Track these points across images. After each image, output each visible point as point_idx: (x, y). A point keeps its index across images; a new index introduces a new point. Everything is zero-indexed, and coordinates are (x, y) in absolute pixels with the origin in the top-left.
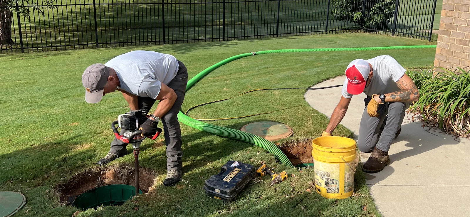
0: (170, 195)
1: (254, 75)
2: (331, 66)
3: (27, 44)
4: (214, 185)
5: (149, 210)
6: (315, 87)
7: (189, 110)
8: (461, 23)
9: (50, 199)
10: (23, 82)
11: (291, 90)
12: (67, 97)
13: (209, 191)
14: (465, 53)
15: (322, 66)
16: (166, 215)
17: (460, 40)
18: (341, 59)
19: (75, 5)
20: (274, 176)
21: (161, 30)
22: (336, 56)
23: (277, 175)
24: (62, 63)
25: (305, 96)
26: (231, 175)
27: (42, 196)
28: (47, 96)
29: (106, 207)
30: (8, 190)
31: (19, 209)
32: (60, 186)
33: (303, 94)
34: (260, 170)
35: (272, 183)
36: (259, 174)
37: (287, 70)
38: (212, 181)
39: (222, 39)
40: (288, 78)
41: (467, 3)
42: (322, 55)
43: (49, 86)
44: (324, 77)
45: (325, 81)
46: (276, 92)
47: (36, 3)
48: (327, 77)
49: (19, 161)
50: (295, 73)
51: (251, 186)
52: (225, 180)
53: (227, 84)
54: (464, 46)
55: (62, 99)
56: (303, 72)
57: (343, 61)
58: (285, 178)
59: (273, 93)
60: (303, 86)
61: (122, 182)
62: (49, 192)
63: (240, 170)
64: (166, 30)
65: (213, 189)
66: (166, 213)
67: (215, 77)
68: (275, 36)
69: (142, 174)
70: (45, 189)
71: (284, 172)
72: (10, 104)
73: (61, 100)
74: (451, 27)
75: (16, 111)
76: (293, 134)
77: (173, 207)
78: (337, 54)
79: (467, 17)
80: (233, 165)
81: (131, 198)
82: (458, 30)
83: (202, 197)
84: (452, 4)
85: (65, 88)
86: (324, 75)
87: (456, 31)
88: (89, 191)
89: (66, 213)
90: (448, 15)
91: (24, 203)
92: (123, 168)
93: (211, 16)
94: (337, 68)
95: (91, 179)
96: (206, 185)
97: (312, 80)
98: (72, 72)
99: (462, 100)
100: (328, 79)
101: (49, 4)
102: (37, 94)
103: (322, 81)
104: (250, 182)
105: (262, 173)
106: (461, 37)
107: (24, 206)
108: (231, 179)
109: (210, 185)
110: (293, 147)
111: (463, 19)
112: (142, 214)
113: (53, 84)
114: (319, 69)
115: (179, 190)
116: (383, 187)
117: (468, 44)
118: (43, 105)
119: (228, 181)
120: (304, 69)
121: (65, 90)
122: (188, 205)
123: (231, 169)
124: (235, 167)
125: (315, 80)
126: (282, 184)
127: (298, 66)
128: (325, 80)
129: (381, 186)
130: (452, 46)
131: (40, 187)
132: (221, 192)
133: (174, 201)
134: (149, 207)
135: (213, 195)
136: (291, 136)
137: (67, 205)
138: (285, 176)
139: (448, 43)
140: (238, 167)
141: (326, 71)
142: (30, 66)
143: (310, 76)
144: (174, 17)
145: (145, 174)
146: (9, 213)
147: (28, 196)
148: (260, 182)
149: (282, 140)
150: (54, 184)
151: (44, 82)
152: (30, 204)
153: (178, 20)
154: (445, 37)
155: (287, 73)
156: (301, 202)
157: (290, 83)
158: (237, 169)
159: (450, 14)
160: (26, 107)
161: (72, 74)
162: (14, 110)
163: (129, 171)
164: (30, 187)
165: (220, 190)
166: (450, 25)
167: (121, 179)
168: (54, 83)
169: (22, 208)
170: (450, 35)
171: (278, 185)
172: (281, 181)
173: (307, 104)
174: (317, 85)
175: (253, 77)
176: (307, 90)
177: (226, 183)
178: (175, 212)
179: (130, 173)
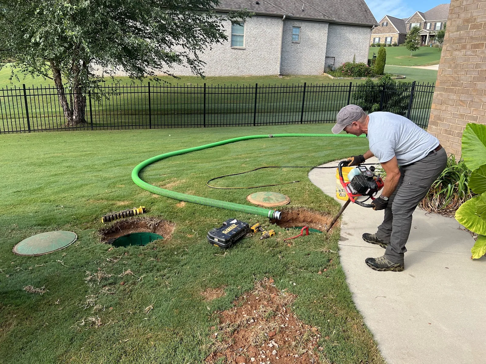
0: (181, 241)
1: (271, 155)
2: (340, 150)
3: (96, 124)
4: (214, 235)
5: (163, 251)
6: (321, 166)
7: (211, 180)
8: (447, 115)
9: (94, 238)
10: (89, 153)
11: (298, 168)
12: (119, 166)
13: (210, 239)
14: (450, 142)
15: (332, 149)
16: (176, 255)
17: (446, 130)
18: (350, 145)
19: (138, 93)
20: (264, 233)
21: (203, 116)
22: (346, 141)
23: (266, 232)
24: (119, 140)
25: (310, 174)
26: (229, 229)
27: (89, 236)
28: (104, 164)
29: (133, 246)
30: (66, 230)
31: (72, 243)
32: (103, 230)
33: (308, 172)
34: (253, 228)
35: (261, 238)
36: (253, 230)
37: (301, 151)
38: (213, 233)
39: (253, 125)
40: (300, 158)
41: (453, 98)
42: (335, 140)
43: (107, 156)
44: (330, 159)
45: (331, 163)
46: (285, 169)
47: (103, 91)
48: (333, 159)
49: (76, 211)
50: (306, 154)
51: (244, 238)
52: (223, 232)
53: (246, 161)
54: (449, 136)
55: (115, 166)
56: (313, 154)
57: (352, 146)
58: (272, 235)
59: (283, 170)
60: (310, 166)
61: (150, 231)
62: (94, 233)
63: (237, 226)
64: (206, 115)
65: (213, 238)
66: (176, 253)
67: (237, 155)
68: (300, 123)
69: (166, 226)
70: (92, 231)
71: (272, 230)
72: (75, 169)
73: (114, 168)
74: (439, 118)
75: (80, 175)
76: (289, 203)
77: (182, 250)
78: (349, 140)
79: (452, 110)
80: (232, 222)
81: (152, 242)
82: (444, 121)
83: (205, 244)
84: (441, 98)
85: (119, 159)
86: (331, 157)
87: (443, 122)
88: (125, 236)
89: (104, 248)
90: (437, 108)
91: (76, 239)
92: (151, 220)
93: (247, 104)
94: (344, 152)
95: (127, 227)
96: (208, 235)
97: (319, 161)
98: (126, 147)
99: (439, 181)
100: (334, 160)
101: (114, 91)
102: (96, 163)
103: (328, 162)
104: (243, 235)
105: (255, 230)
106: (446, 128)
107: (75, 241)
108: (228, 232)
109: (211, 235)
110: (288, 213)
111: (449, 112)
112: (158, 253)
113: (110, 156)
114: (328, 152)
115: (189, 238)
116: (352, 247)
117: (452, 134)
118: (100, 170)
119: (226, 233)
120: (315, 152)
121: (119, 160)
122: (193, 249)
123: (229, 225)
124: (233, 223)
125: (322, 161)
126: (269, 239)
127: (310, 149)
128: (331, 161)
129: (350, 247)
130: (439, 135)
131: (88, 229)
132: (219, 241)
133: (183, 245)
134: (164, 248)
135: (213, 243)
136: (287, 204)
137: (106, 243)
138: (272, 233)
139: (436, 133)
140: (236, 224)
141: (335, 154)
142: (95, 141)
143: (318, 157)
144: (216, 105)
145: (167, 226)
146: (64, 245)
147: (79, 235)
148: (252, 236)
149: (279, 207)
150: (99, 228)
151: (104, 154)
152: (80, 240)
153: (219, 107)
154: (434, 127)
155: (299, 154)
156: (280, 253)
157: (299, 163)
158: (234, 225)
159: (439, 107)
160: (87, 172)
161: (125, 148)
162: (79, 173)
163: (156, 223)
164: (81, 229)
165: (218, 240)
166: (438, 117)
167: (150, 229)
168: (111, 154)
169: (73, 243)
170: (438, 126)
171: (266, 239)
172: (268, 237)
173: (309, 180)
174: (323, 165)
175: (269, 156)
176: (313, 168)
177: (224, 234)
178: (182, 253)
179: (156, 224)
